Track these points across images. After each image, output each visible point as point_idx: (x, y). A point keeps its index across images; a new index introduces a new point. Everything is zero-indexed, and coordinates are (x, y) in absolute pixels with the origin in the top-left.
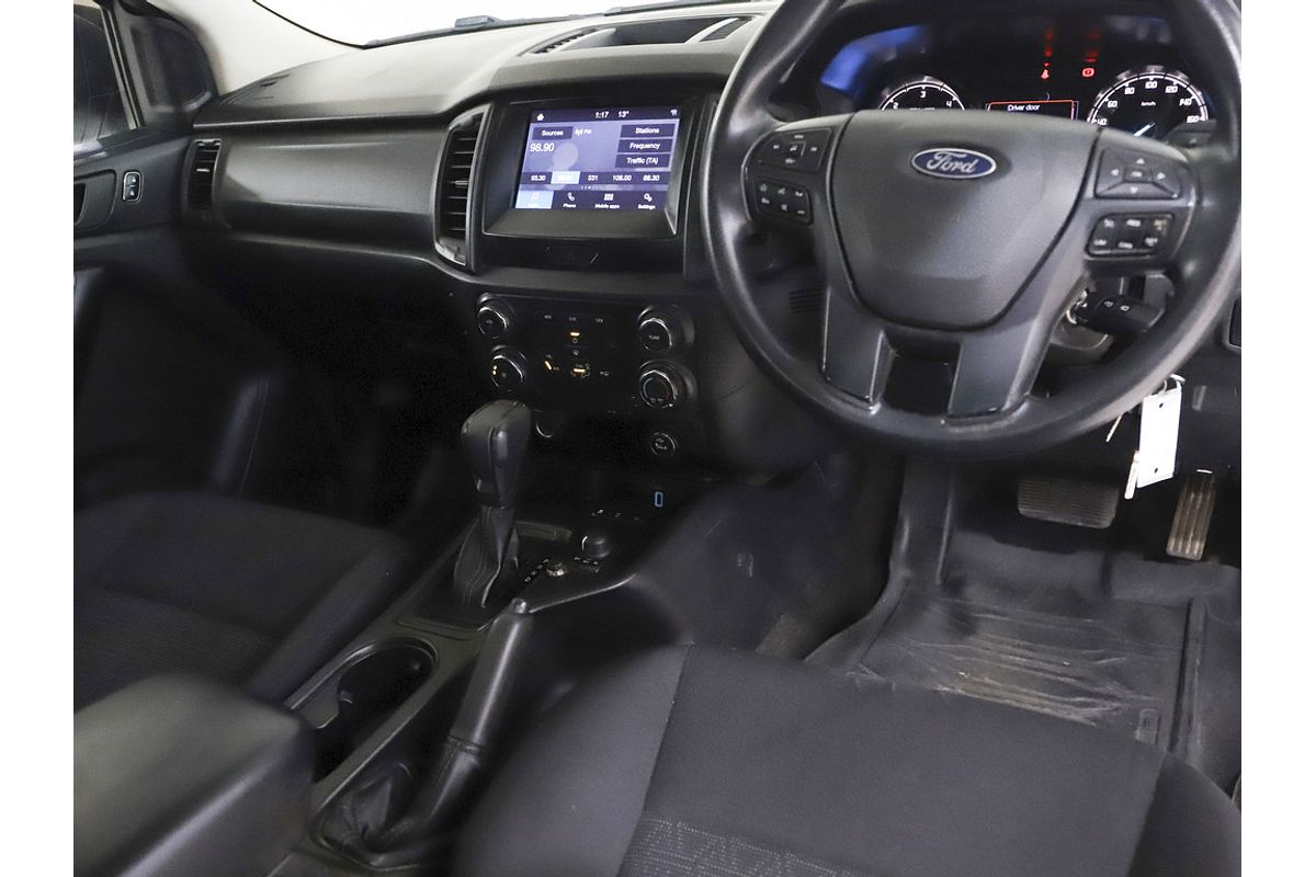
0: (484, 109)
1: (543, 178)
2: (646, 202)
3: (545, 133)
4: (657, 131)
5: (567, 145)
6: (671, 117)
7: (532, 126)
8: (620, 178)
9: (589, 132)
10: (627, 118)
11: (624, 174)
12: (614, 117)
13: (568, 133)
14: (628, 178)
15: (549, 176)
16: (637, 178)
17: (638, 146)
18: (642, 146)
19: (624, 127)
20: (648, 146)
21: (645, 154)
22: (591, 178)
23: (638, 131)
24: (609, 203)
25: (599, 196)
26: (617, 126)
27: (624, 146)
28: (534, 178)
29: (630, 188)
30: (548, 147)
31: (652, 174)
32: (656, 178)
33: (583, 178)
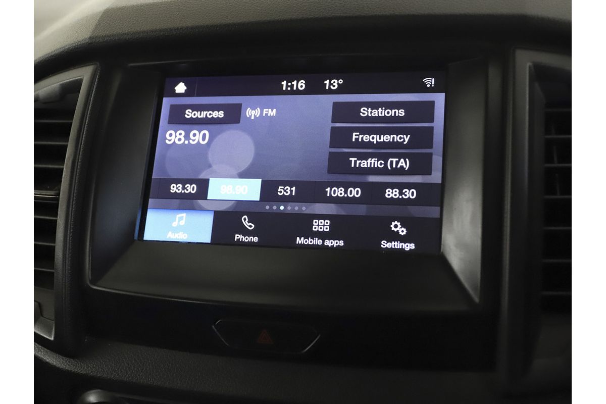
0: (84, 74)
1: (191, 189)
2: (396, 237)
3: (189, 114)
4: (401, 113)
5: (232, 135)
6: (424, 89)
7: (167, 102)
8: (339, 192)
9: (272, 113)
10: (341, 90)
11: (346, 187)
12: (314, 88)
13: (233, 116)
14: (355, 192)
15: (203, 186)
16: (373, 193)
17: (367, 138)
18: (375, 139)
19: (336, 105)
20: (386, 138)
21: (383, 151)
22: (282, 191)
23: (365, 112)
24: (322, 235)
25: (303, 224)
26: (323, 104)
27: (339, 137)
28: (175, 188)
29: (361, 210)
30: (199, 137)
31: (401, 186)
32: (410, 194)
33: (269, 190)
